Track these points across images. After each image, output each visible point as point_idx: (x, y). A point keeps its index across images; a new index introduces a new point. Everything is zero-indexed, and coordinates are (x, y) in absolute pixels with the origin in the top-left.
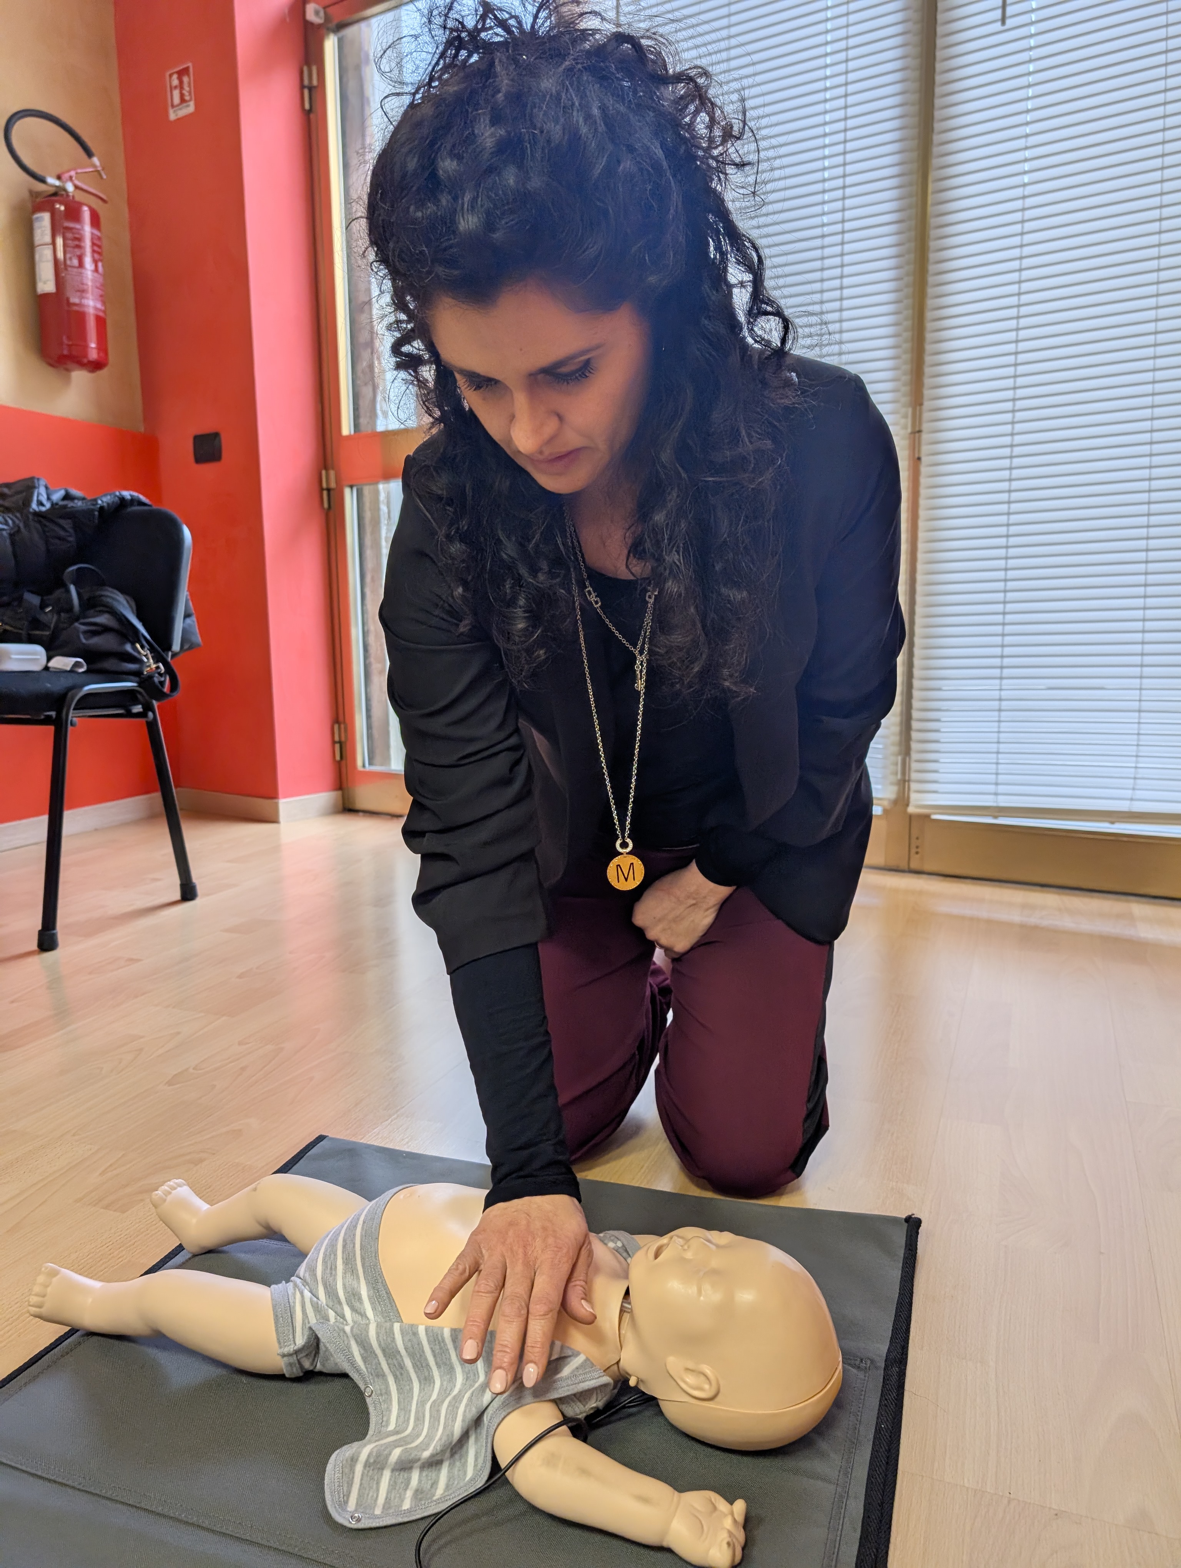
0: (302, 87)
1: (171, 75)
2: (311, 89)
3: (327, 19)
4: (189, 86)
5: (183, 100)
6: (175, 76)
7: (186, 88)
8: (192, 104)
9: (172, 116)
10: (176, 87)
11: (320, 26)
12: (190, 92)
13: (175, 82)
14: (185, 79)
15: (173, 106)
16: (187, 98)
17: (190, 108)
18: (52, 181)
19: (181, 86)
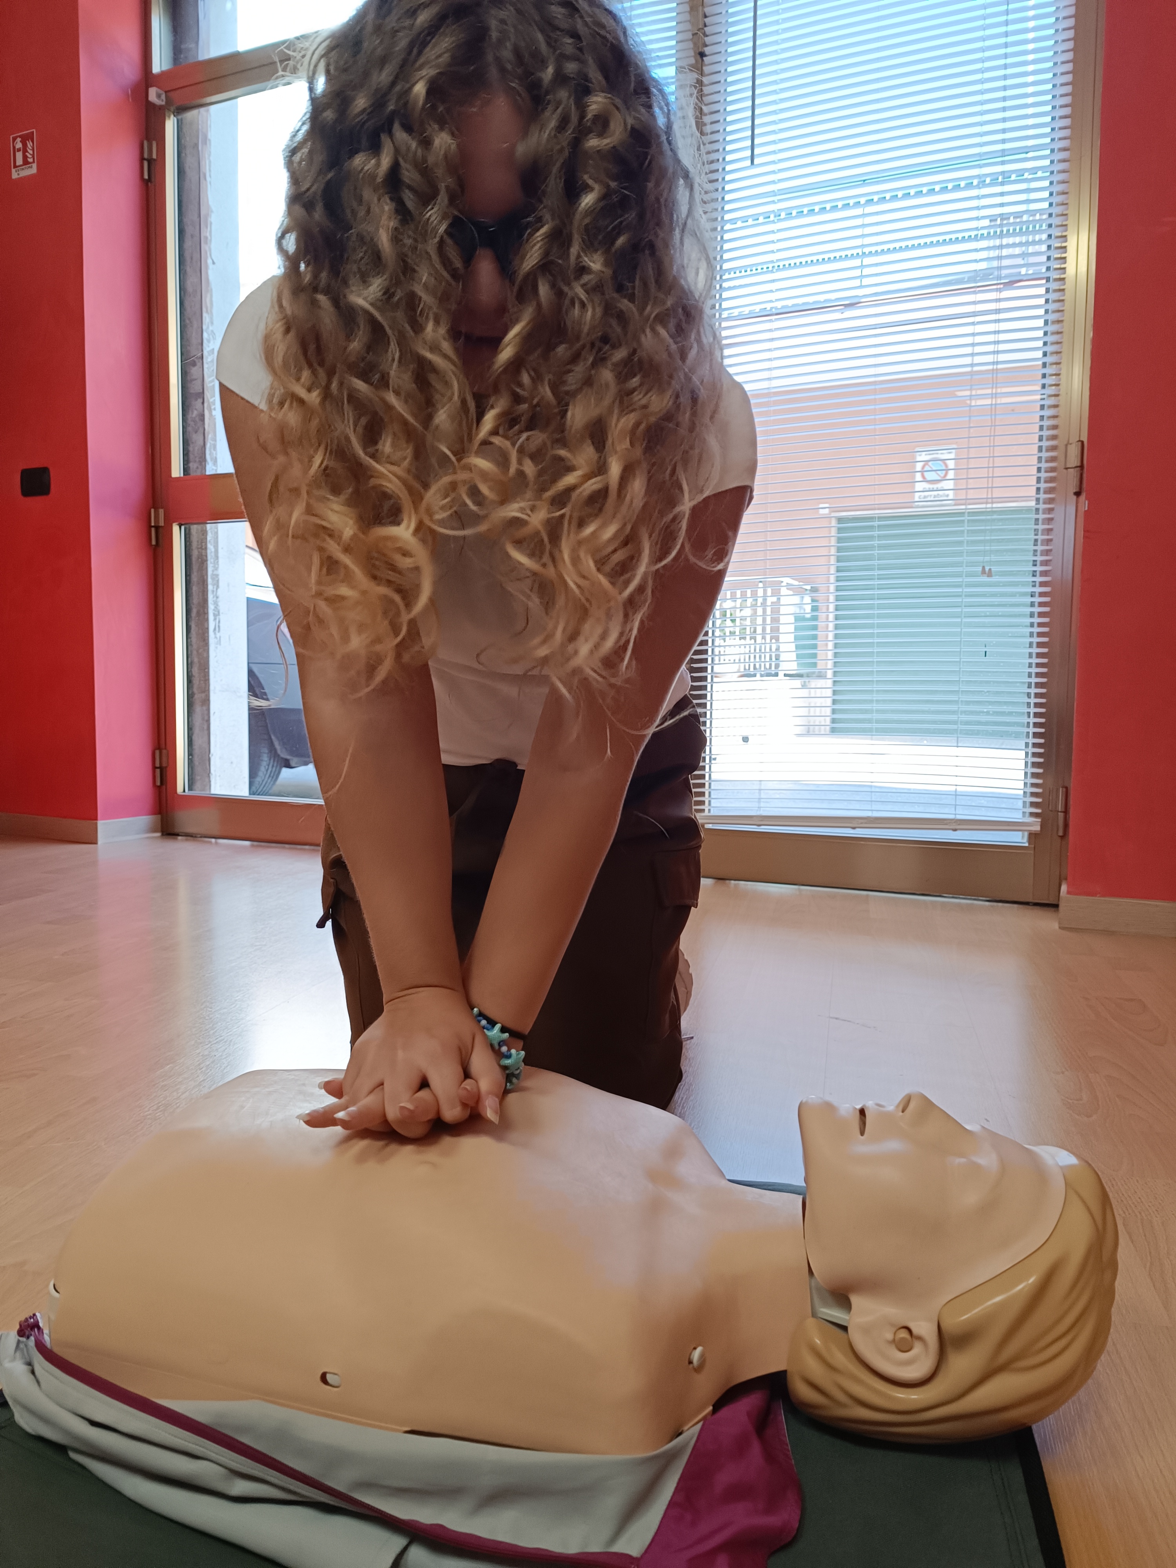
0: (142, 159)
1: (14, 139)
2: (150, 161)
3: (169, 102)
4: (33, 149)
5: (26, 162)
6: (19, 140)
7: (29, 152)
8: (35, 166)
9: (15, 175)
10: (19, 150)
11: (161, 107)
12: (33, 155)
13: (19, 145)
14: (29, 144)
15: (15, 167)
16: (30, 160)
17: (33, 170)
19: (25, 149)
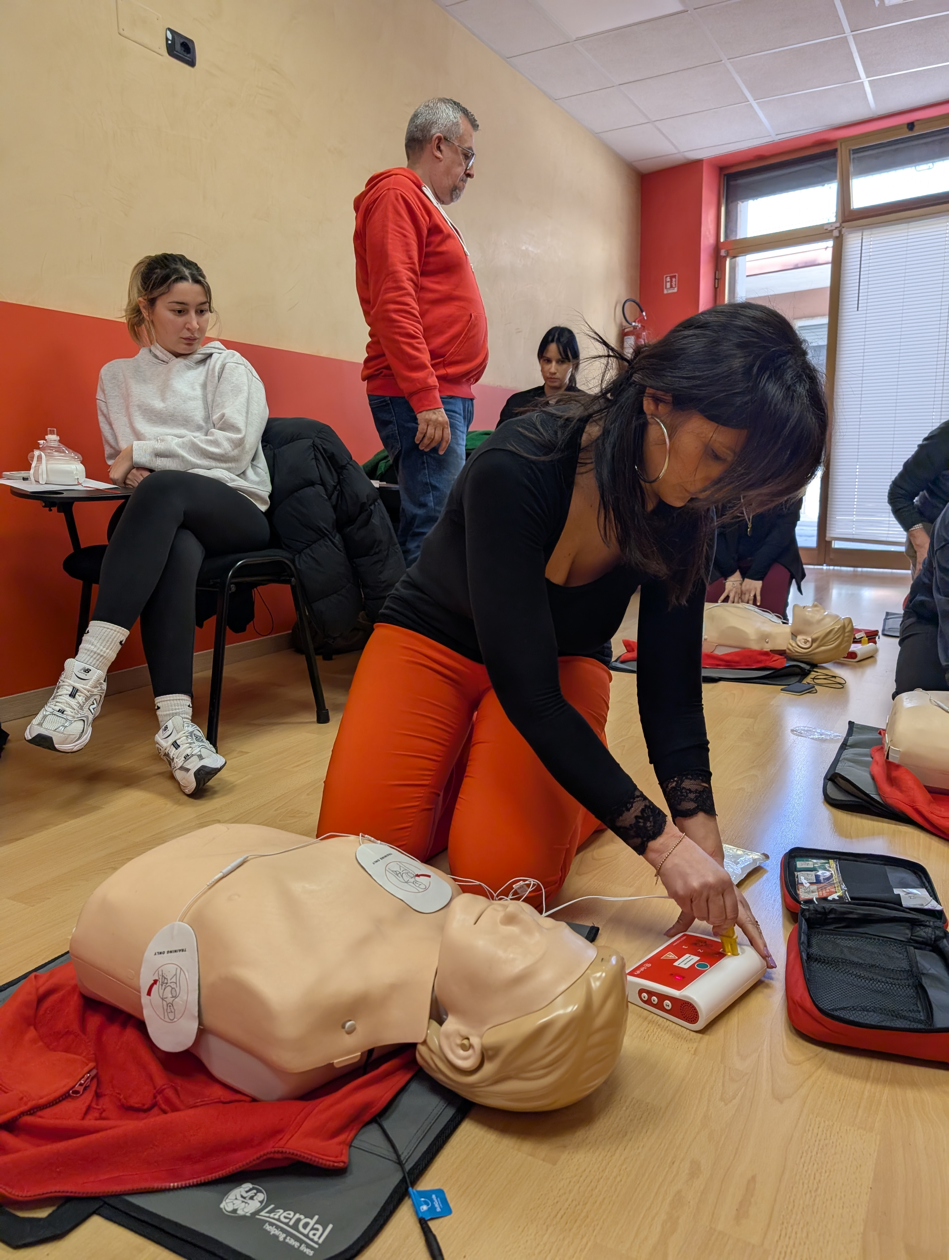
0: (715, 279)
1: (666, 277)
2: (718, 279)
3: (728, 253)
4: (675, 282)
5: (671, 286)
6: (668, 278)
8: (676, 287)
9: (665, 292)
10: (669, 281)
11: (724, 256)
12: (675, 284)
13: (668, 279)
14: (674, 280)
15: (666, 288)
16: (674, 286)
17: (675, 290)
18: (634, 324)
19: (671, 282)
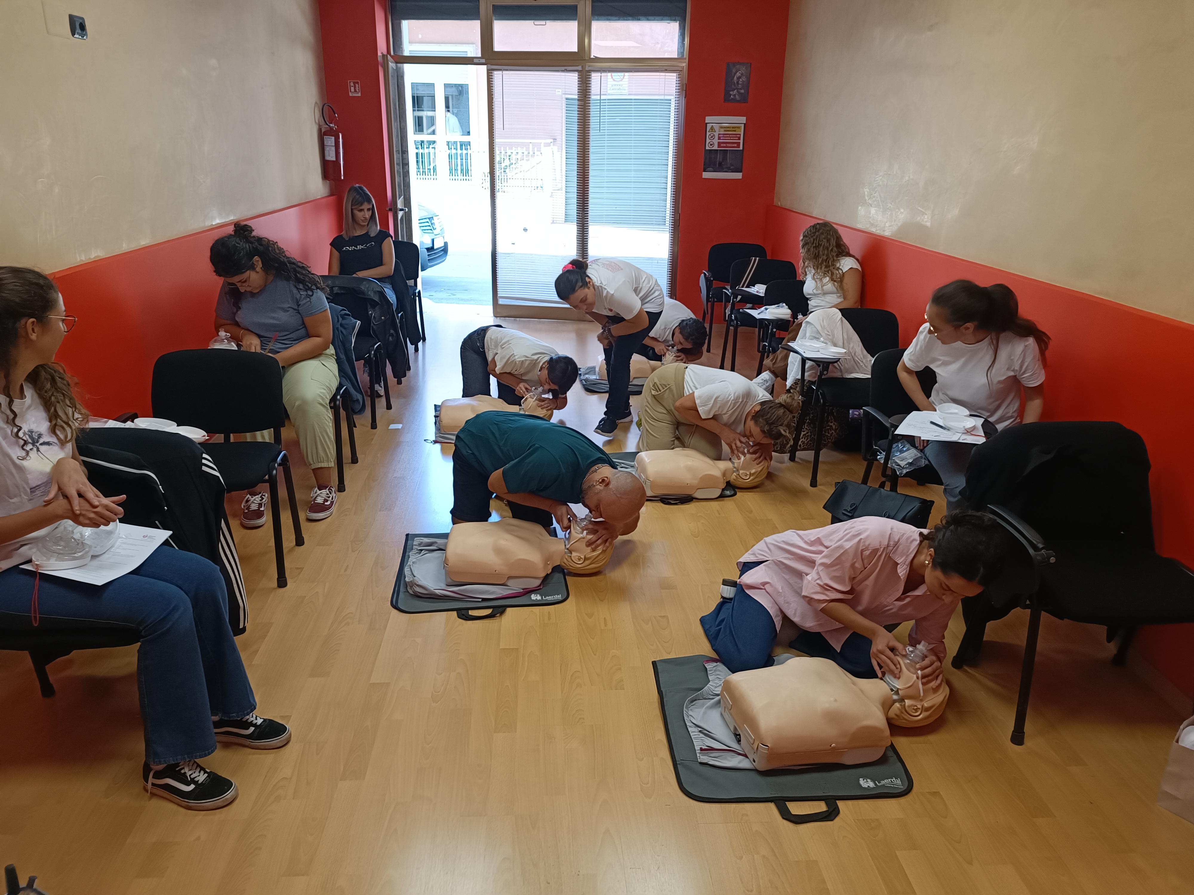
1: (350, 82)
4: (359, 87)
5: (355, 91)
6: (352, 83)
7: (357, 89)
8: (360, 93)
9: (351, 94)
10: (352, 86)
12: (359, 90)
13: (352, 84)
14: (357, 85)
16: (357, 91)
17: (359, 95)
18: (331, 125)
19: (355, 87)
